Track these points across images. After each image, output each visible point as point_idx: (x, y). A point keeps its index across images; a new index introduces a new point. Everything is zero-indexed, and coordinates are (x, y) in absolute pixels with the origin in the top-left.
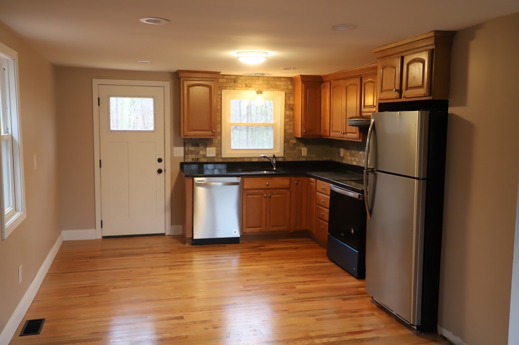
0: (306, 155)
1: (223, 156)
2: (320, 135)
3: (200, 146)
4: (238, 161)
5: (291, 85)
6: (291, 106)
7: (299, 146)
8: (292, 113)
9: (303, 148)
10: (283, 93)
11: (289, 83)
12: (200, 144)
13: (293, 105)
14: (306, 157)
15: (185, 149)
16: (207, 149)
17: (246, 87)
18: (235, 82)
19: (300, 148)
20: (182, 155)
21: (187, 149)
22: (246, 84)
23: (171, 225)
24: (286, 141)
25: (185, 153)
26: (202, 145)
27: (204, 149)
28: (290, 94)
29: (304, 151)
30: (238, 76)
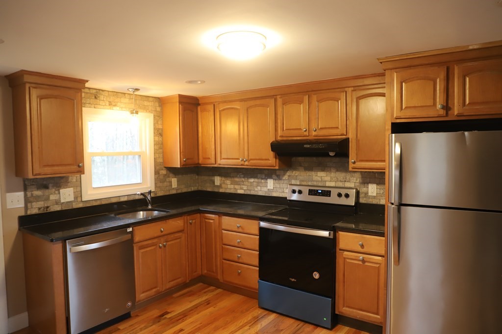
0: (176, 186)
1: (84, 199)
2: (198, 164)
3: (50, 188)
4: (103, 203)
5: (159, 106)
6: (160, 131)
7: (169, 177)
8: (161, 139)
9: (173, 179)
10: (152, 116)
11: (157, 104)
12: (50, 185)
13: (162, 129)
14: (177, 189)
15: (25, 196)
16: (62, 191)
17: (110, 105)
18: (96, 98)
19: (170, 179)
20: (22, 204)
21: (29, 194)
22: (110, 102)
23: (9, 316)
24: (157, 172)
25: (27, 201)
26: (53, 187)
27: (57, 192)
28: (158, 116)
29: (174, 182)
30: (99, 90)
